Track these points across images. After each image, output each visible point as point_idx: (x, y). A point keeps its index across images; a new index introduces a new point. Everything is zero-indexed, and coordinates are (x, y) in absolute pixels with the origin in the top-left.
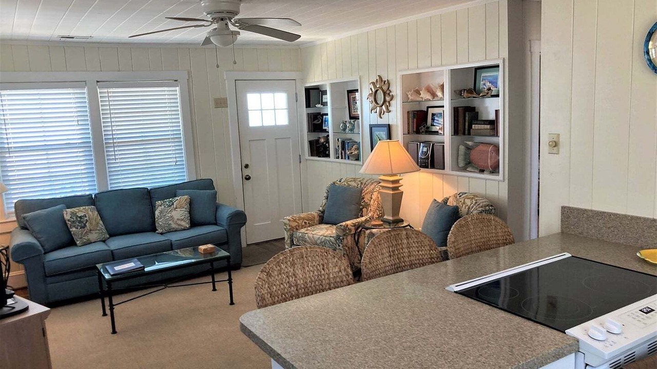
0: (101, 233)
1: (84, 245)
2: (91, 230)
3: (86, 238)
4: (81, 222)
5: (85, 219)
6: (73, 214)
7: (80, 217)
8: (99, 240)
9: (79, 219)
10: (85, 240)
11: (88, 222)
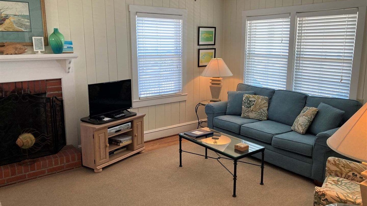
0: (260, 115)
1: (244, 118)
2: (252, 111)
3: (247, 114)
4: (250, 104)
5: (253, 103)
6: (248, 98)
7: (250, 101)
8: (256, 118)
9: (248, 102)
10: (245, 115)
11: (254, 105)
